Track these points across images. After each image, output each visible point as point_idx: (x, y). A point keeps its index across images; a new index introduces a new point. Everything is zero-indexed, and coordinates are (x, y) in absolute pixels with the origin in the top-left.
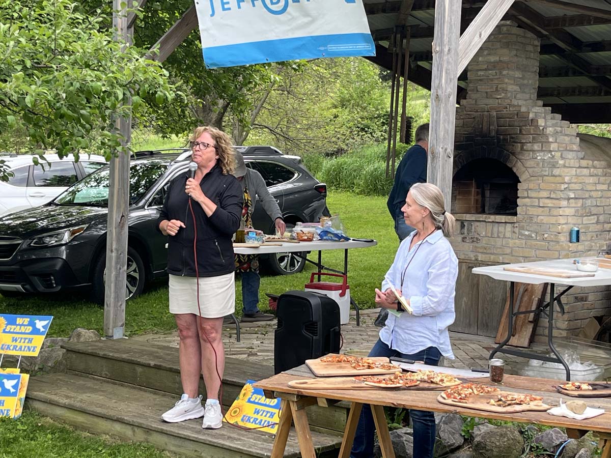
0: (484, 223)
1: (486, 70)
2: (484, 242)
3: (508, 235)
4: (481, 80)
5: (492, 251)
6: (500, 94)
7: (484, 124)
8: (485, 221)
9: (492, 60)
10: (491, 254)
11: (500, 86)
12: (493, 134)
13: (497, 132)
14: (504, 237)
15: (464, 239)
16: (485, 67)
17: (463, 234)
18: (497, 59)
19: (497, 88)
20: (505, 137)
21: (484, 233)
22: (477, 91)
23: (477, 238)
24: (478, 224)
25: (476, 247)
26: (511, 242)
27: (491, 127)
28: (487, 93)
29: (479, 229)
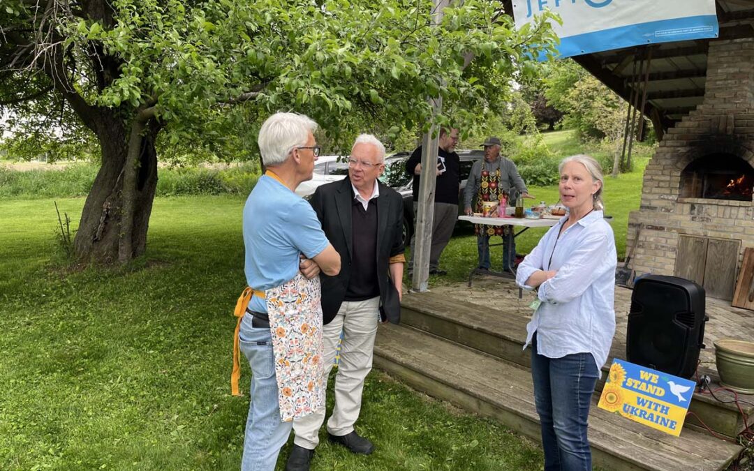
0: (716, 206)
1: (725, 80)
2: (715, 221)
3: (741, 216)
4: (719, 88)
5: (722, 229)
6: (739, 100)
7: (721, 125)
8: (717, 205)
9: (732, 72)
10: (722, 231)
11: (739, 93)
12: (730, 133)
13: (734, 131)
14: (737, 218)
15: (693, 219)
16: (725, 77)
17: (693, 214)
18: (737, 70)
19: (735, 95)
20: (743, 135)
21: (715, 214)
22: (715, 97)
23: (707, 219)
24: (710, 206)
25: (705, 225)
26: (744, 223)
27: (728, 127)
28: (725, 99)
29: (709, 211)
